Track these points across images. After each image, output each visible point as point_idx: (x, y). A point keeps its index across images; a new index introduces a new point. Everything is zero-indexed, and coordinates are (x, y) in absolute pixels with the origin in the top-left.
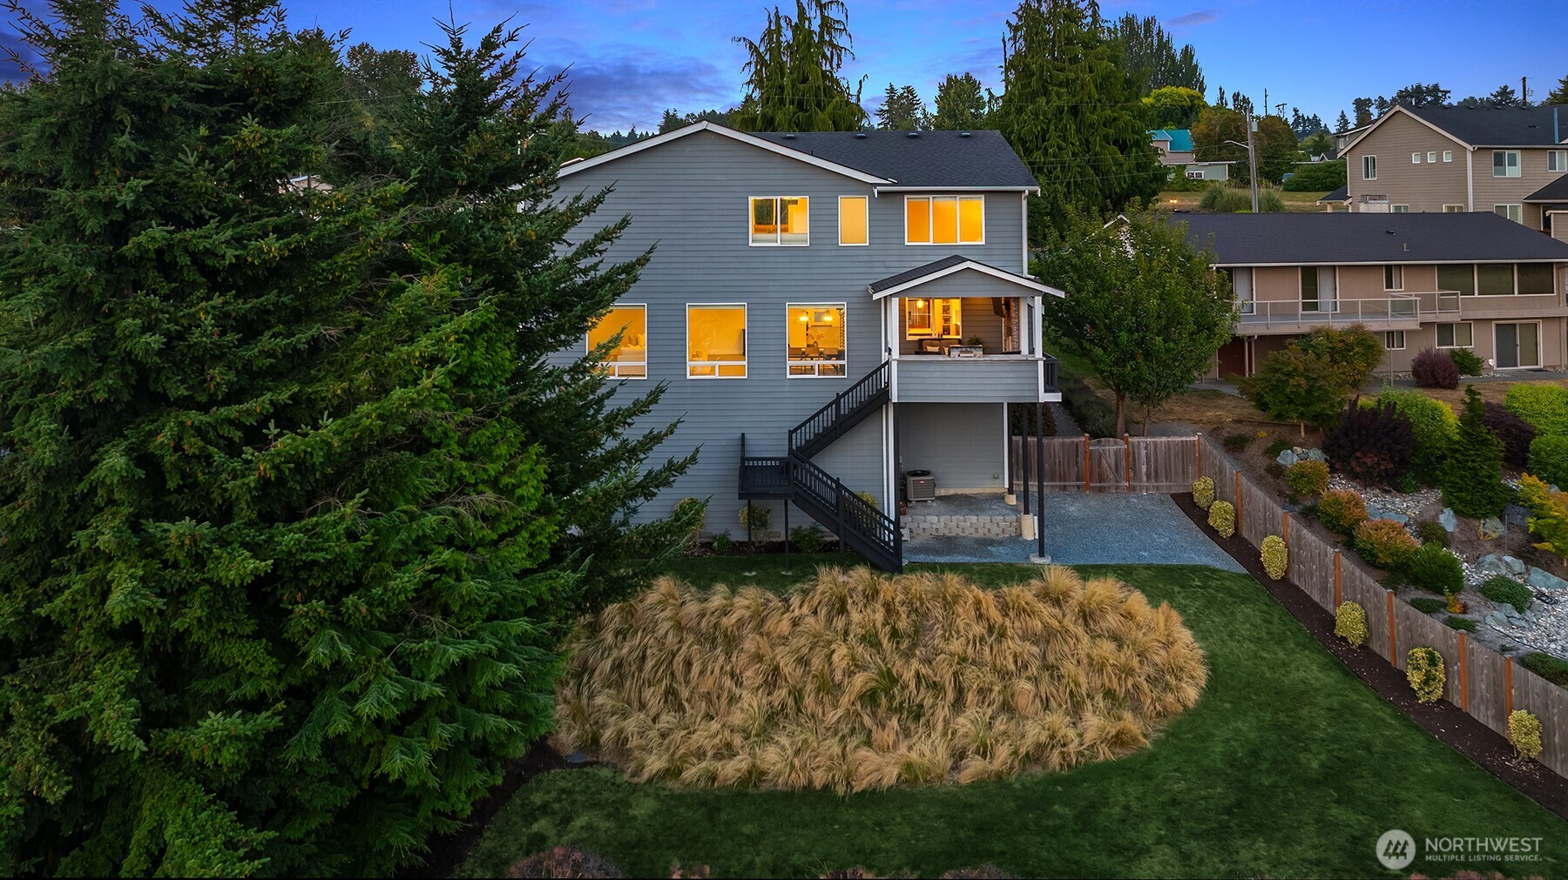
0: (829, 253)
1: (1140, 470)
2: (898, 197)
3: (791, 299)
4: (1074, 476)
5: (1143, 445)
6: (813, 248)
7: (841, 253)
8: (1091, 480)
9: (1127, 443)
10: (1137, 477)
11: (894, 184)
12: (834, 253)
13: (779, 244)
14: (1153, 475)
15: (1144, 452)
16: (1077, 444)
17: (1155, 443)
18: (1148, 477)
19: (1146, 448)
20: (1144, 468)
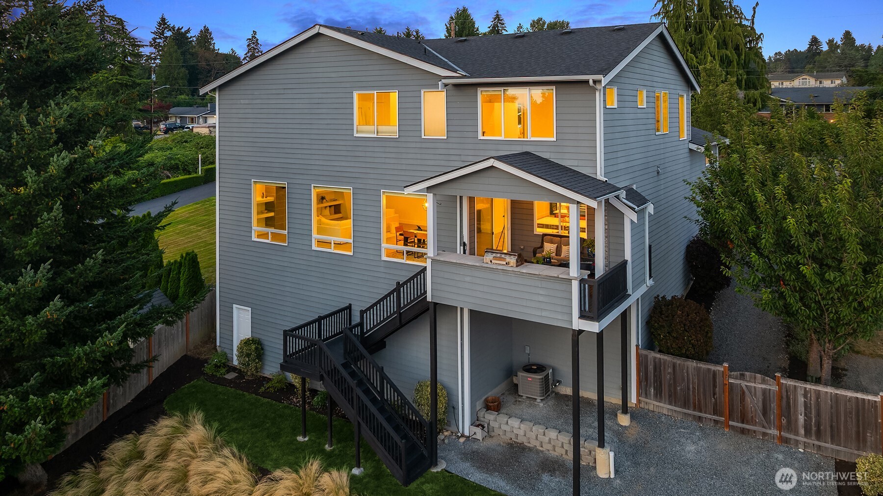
0: (414, 145)
1: (797, 420)
2: (470, 91)
3: (386, 187)
4: (711, 408)
5: (800, 392)
6: (402, 139)
7: (424, 145)
8: (731, 417)
9: (779, 384)
10: (791, 426)
11: (464, 77)
12: (418, 145)
13: (375, 136)
14: (815, 430)
15: (801, 400)
16: (714, 373)
17: (818, 393)
18: (808, 433)
19: (805, 396)
20: (801, 419)
